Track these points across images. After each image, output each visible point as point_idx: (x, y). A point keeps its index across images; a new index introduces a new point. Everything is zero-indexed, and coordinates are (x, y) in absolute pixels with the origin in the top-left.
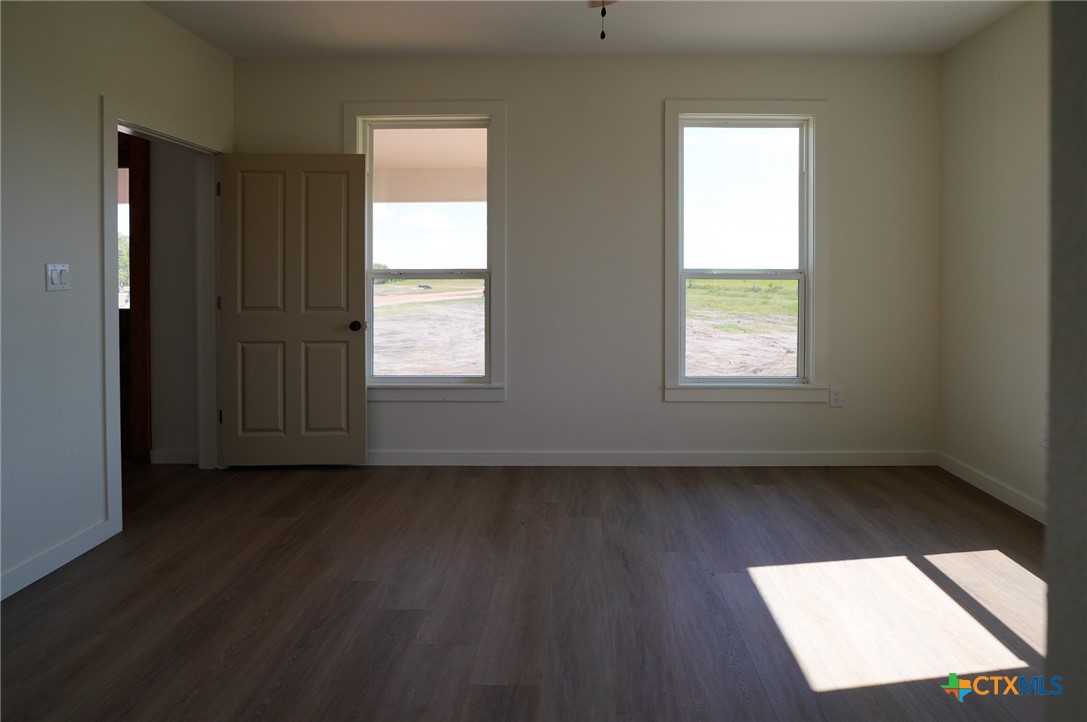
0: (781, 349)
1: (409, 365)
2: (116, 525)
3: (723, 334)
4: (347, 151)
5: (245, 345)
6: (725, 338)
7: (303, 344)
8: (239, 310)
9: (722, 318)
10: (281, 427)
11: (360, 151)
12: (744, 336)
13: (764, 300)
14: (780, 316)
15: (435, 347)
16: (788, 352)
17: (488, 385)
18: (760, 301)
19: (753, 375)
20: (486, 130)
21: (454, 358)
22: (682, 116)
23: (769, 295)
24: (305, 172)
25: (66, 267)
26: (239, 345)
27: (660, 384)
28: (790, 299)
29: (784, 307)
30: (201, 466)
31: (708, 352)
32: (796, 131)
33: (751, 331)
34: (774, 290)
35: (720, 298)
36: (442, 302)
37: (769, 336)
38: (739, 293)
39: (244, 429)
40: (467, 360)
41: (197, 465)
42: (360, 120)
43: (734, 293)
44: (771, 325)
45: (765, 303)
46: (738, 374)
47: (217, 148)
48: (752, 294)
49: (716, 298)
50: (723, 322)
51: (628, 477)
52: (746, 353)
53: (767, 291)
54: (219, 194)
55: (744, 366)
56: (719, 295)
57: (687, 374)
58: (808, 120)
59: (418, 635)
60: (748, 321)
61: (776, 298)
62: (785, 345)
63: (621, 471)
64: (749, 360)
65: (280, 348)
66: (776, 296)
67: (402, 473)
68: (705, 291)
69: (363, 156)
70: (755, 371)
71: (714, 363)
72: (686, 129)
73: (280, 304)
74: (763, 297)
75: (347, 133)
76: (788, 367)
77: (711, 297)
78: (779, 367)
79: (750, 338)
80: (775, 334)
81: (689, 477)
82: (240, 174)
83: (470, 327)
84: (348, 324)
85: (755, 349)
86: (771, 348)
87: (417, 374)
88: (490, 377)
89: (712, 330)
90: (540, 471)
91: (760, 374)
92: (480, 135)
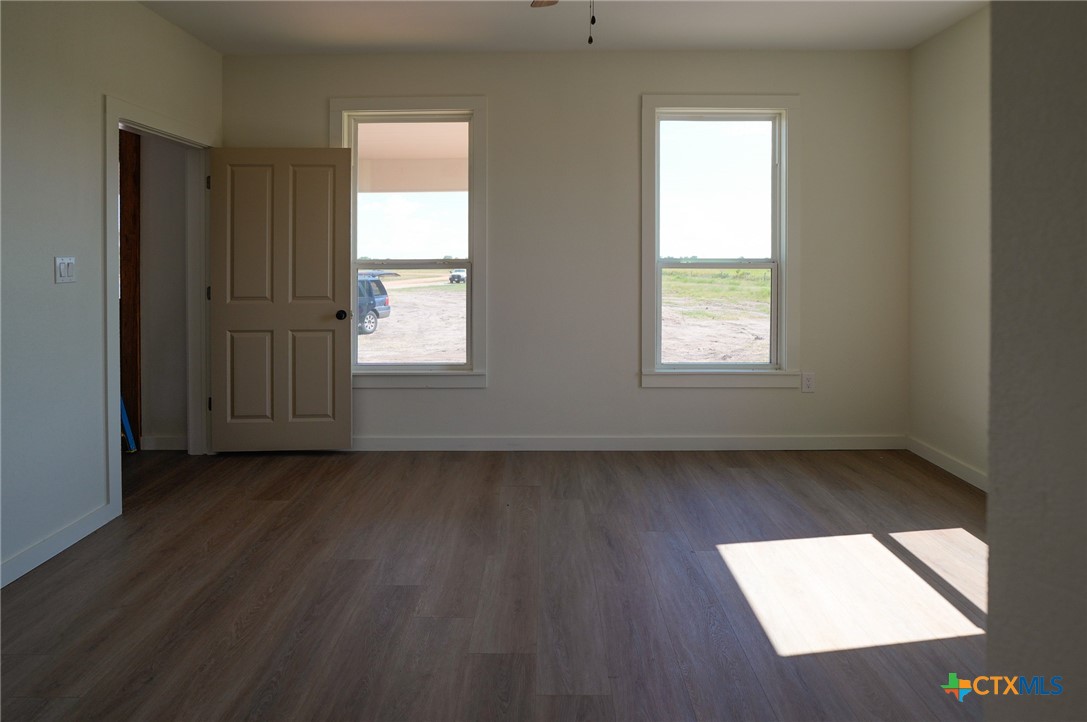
0: (751, 336)
1: (379, 353)
2: (116, 509)
3: (691, 321)
4: (333, 145)
5: (235, 335)
6: (693, 325)
7: (290, 333)
8: (228, 300)
9: (690, 305)
10: (268, 413)
11: (345, 146)
12: (712, 322)
13: (731, 286)
14: (748, 303)
15: (404, 334)
16: (757, 338)
17: (470, 373)
18: (727, 287)
19: (722, 361)
20: (467, 124)
21: (424, 345)
22: (658, 110)
23: (737, 281)
24: (293, 165)
25: (73, 260)
26: (229, 334)
27: (637, 369)
28: (758, 285)
29: (752, 293)
30: (191, 453)
31: (675, 338)
32: (769, 124)
33: (719, 318)
34: (741, 277)
35: (688, 284)
36: (409, 290)
37: (738, 323)
38: (707, 279)
39: (233, 416)
40: (436, 347)
41: (186, 451)
42: (345, 115)
43: (701, 279)
44: (739, 312)
45: (733, 289)
46: (707, 361)
47: (207, 142)
48: (720, 280)
49: (682, 284)
50: (691, 309)
51: (606, 462)
52: (715, 339)
53: (734, 278)
54: (209, 187)
55: (714, 353)
56: (686, 282)
57: (663, 361)
58: (780, 114)
59: (417, 609)
60: (716, 308)
61: (744, 285)
62: (754, 332)
63: (598, 455)
64: (718, 347)
65: (268, 337)
66: (743, 282)
67: (386, 459)
68: (672, 278)
69: (349, 150)
70: (724, 358)
71: (683, 350)
72: (662, 122)
73: (268, 294)
74: (730, 284)
75: (332, 127)
76: (759, 353)
77: (679, 283)
78: (748, 353)
79: (718, 324)
80: (744, 321)
81: (665, 461)
82: (229, 168)
83: (438, 314)
84: (335, 313)
85: (724, 336)
86: (740, 335)
87: (388, 361)
88: (471, 364)
89: (680, 317)
90: (520, 455)
91: (729, 361)
92: (462, 129)
